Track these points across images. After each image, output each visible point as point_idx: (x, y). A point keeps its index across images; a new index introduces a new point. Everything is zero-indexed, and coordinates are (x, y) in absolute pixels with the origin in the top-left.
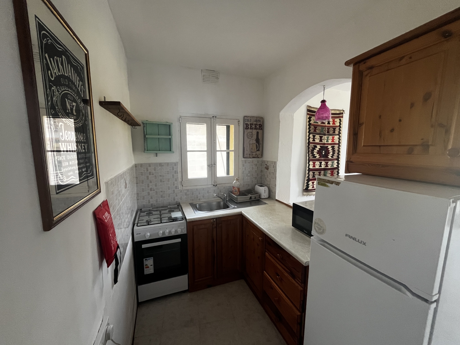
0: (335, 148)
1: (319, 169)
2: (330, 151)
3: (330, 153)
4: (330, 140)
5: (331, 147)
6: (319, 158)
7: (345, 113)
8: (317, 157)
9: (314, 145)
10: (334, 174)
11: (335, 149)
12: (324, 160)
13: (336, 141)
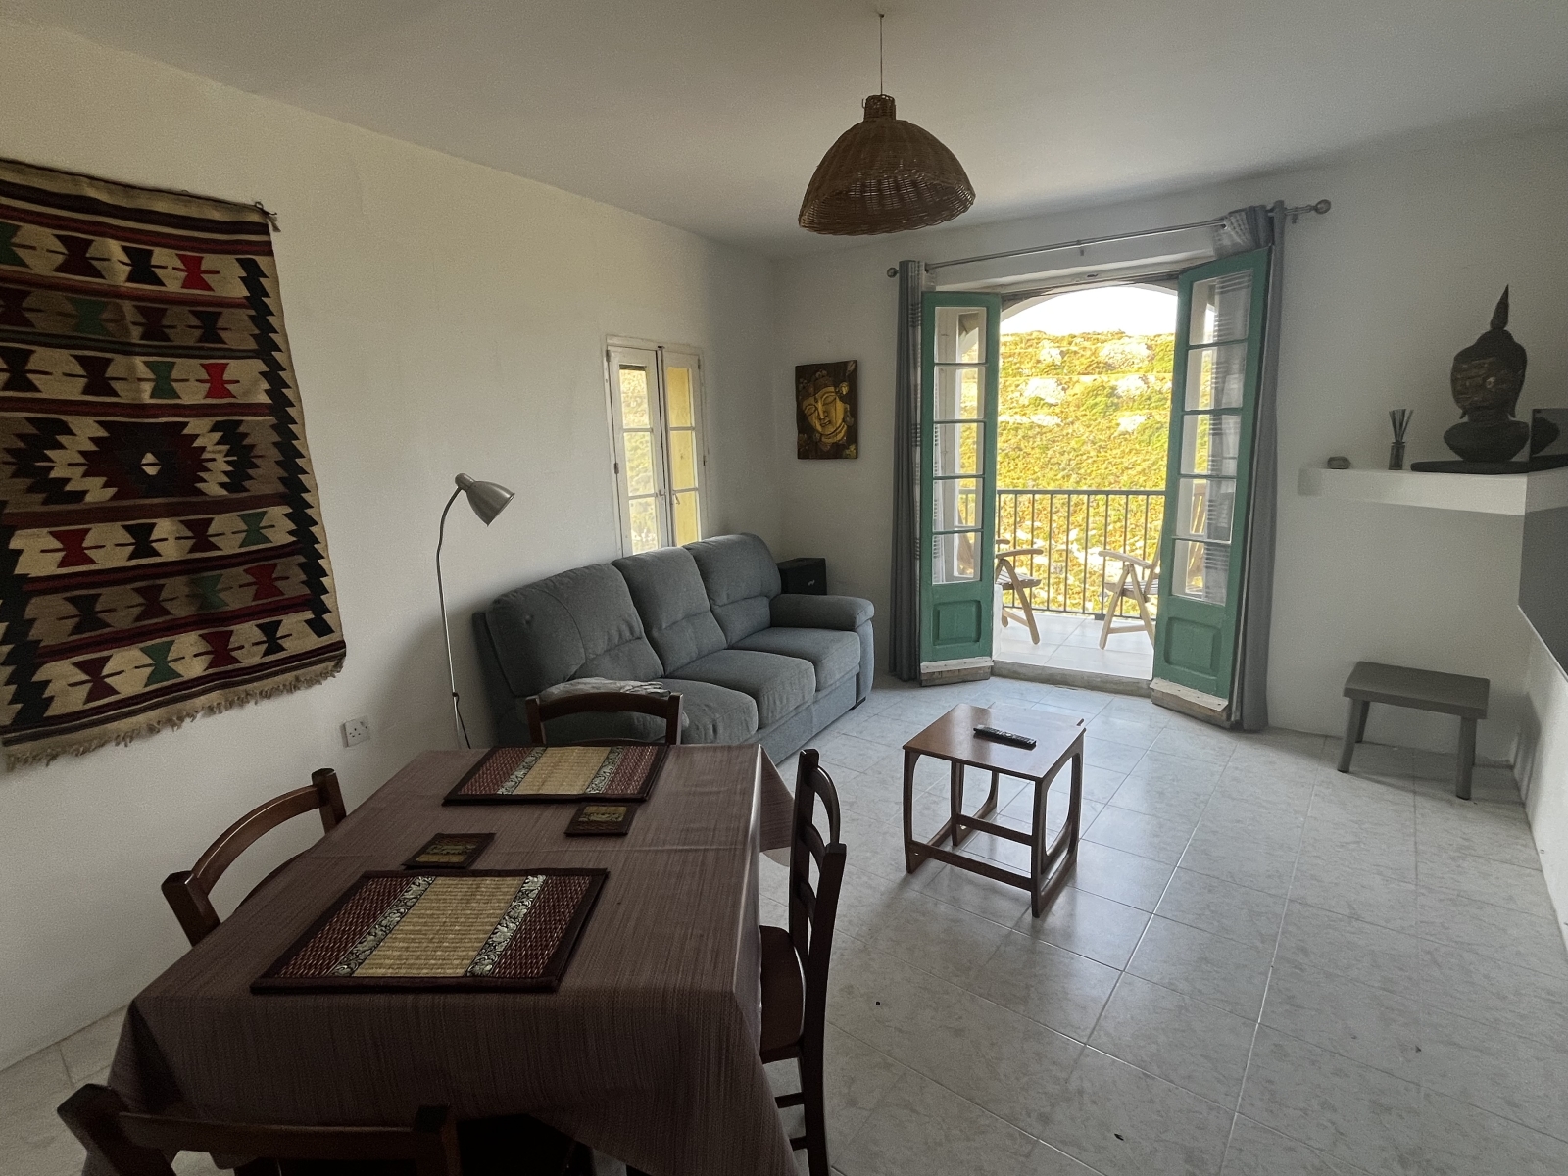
0: (245, 435)
1: (131, 574)
2: (206, 455)
3: (209, 465)
4: (193, 384)
5: (214, 429)
6: (114, 497)
7: (276, 229)
8: (88, 498)
9: (28, 419)
10: (279, 584)
11: (247, 442)
12: (170, 512)
13: (246, 393)
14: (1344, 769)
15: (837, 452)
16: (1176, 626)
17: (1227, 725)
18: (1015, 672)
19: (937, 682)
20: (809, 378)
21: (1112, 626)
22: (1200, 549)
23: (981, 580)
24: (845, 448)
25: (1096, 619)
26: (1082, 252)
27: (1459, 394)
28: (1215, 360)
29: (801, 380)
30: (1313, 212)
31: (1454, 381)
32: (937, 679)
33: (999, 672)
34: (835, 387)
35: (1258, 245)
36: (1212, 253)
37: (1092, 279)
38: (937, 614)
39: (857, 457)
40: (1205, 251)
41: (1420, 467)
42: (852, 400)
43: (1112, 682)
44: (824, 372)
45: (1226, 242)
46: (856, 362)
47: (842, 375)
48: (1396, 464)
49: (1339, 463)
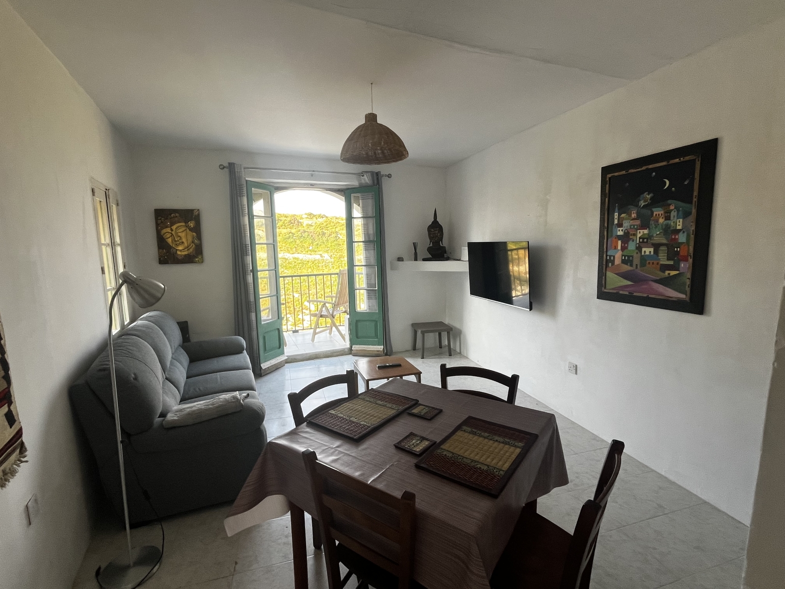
14: (423, 358)
15: (189, 259)
16: (359, 324)
17: (384, 355)
18: (295, 359)
19: (268, 372)
20: (163, 217)
21: (317, 332)
22: (364, 292)
23: (278, 318)
24: (195, 256)
25: (293, 333)
26: (312, 175)
27: (431, 238)
28: (363, 223)
29: (159, 218)
30: (387, 177)
31: (429, 234)
32: (267, 370)
33: (288, 361)
34: (185, 223)
35: (374, 185)
36: (358, 185)
37: (312, 186)
38: (264, 338)
39: (202, 262)
40: (355, 183)
41: (424, 260)
42: (197, 230)
43: (335, 352)
44: (177, 215)
45: (363, 181)
46: (198, 210)
47: (190, 217)
48: (416, 259)
49: (400, 259)
